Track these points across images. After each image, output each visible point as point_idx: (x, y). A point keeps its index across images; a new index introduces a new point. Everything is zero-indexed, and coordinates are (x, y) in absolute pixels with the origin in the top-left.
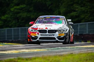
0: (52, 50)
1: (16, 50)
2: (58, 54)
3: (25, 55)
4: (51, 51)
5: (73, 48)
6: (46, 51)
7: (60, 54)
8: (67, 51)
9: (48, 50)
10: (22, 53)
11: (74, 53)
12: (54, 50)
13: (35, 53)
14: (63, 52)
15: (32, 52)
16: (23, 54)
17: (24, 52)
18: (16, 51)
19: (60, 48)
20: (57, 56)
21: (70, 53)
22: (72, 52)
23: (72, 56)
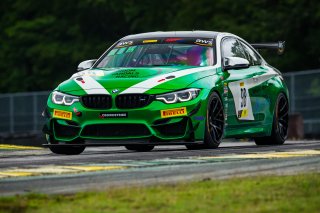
0: (143, 170)
1: (24, 168)
2: (161, 180)
3: (53, 185)
4: (137, 170)
5: (212, 161)
6: (123, 170)
7: (167, 180)
8: (191, 170)
9: (129, 167)
10: (42, 177)
11: (213, 179)
12: (148, 169)
13: (87, 179)
14: (177, 173)
15: (76, 175)
16: (44, 179)
17: (48, 174)
18: (21, 170)
19: (167, 160)
20: (159, 188)
21: (200, 176)
22: (206, 175)
23: (209, 187)
